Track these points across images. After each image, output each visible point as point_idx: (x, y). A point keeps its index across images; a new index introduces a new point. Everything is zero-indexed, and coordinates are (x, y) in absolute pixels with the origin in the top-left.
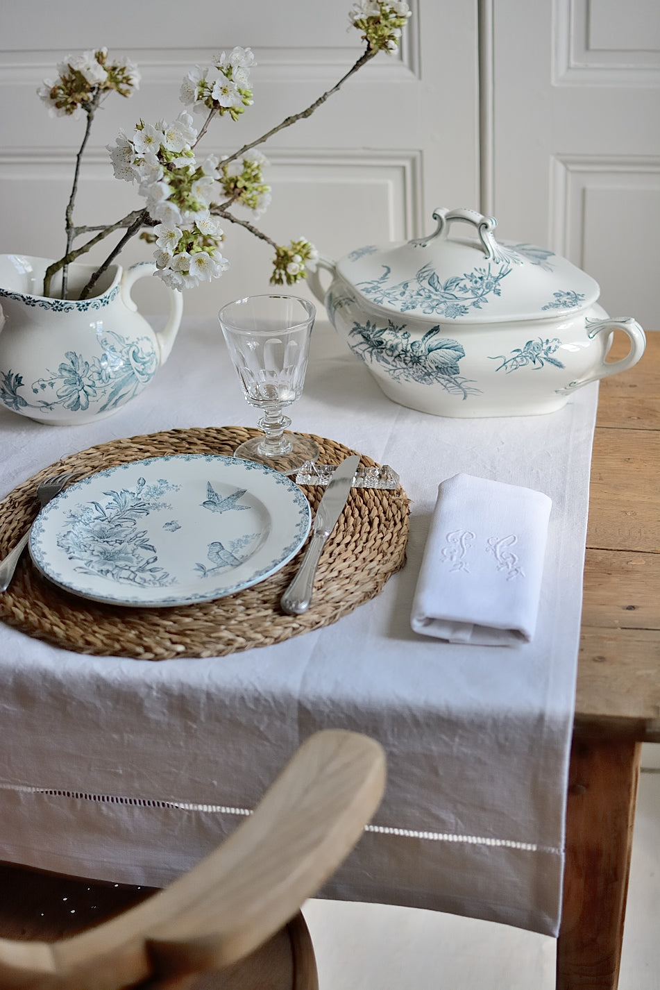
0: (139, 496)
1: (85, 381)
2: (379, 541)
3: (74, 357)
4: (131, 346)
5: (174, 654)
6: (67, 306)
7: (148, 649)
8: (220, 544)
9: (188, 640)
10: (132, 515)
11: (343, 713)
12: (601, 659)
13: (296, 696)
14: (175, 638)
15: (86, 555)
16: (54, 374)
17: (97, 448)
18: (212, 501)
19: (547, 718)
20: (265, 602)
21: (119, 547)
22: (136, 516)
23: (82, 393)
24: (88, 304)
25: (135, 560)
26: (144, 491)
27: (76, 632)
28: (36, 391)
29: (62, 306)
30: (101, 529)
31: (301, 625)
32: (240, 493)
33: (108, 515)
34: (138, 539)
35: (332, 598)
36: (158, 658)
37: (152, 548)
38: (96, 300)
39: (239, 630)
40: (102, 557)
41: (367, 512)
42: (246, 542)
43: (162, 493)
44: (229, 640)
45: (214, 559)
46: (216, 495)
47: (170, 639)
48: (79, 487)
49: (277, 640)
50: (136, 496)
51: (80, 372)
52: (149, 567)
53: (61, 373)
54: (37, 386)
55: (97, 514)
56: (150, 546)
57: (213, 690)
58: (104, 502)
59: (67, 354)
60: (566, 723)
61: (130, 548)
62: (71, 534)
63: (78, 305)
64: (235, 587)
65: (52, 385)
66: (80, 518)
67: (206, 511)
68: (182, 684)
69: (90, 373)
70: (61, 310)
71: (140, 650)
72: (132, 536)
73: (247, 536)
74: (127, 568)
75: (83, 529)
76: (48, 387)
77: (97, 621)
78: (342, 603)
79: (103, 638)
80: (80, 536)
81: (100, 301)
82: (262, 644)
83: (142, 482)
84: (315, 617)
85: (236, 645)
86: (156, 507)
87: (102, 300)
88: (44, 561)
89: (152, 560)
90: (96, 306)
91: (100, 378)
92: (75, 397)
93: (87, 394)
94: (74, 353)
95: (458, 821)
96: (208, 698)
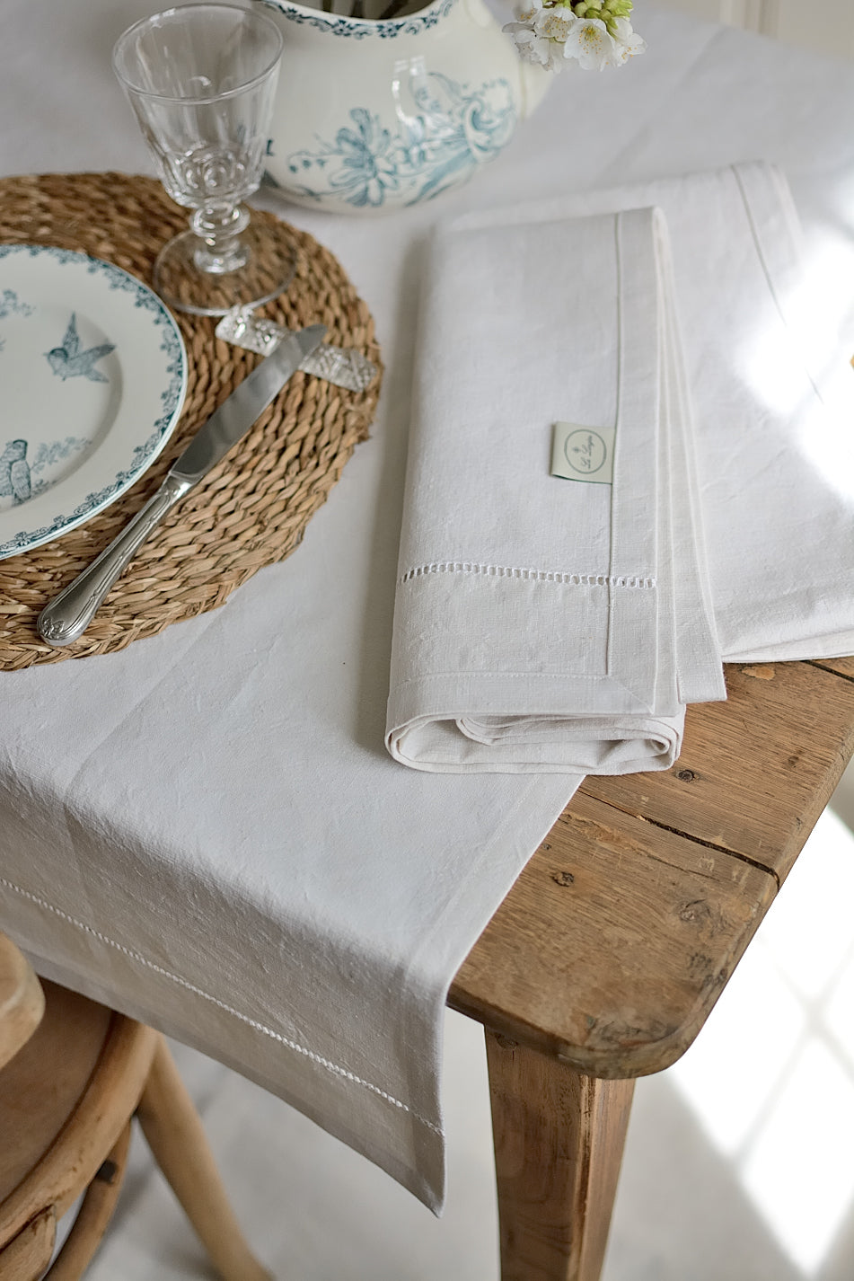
1: (381, 163)
3: (364, 119)
4: (469, 100)
6: (360, 29)
16: (326, 145)
23: (373, 183)
24: (398, 27)
28: (293, 169)
29: (351, 29)
38: (414, 19)
46: (77, 340)
51: (373, 148)
53: (339, 144)
54: (296, 162)
59: (353, 113)
63: (381, 27)
65: (322, 163)
69: (390, 150)
70: (348, 35)
76: (315, 167)
81: (421, 21)
87: (424, 20)
90: (414, 30)
91: (408, 160)
92: (360, 187)
93: (382, 185)
94: (366, 112)
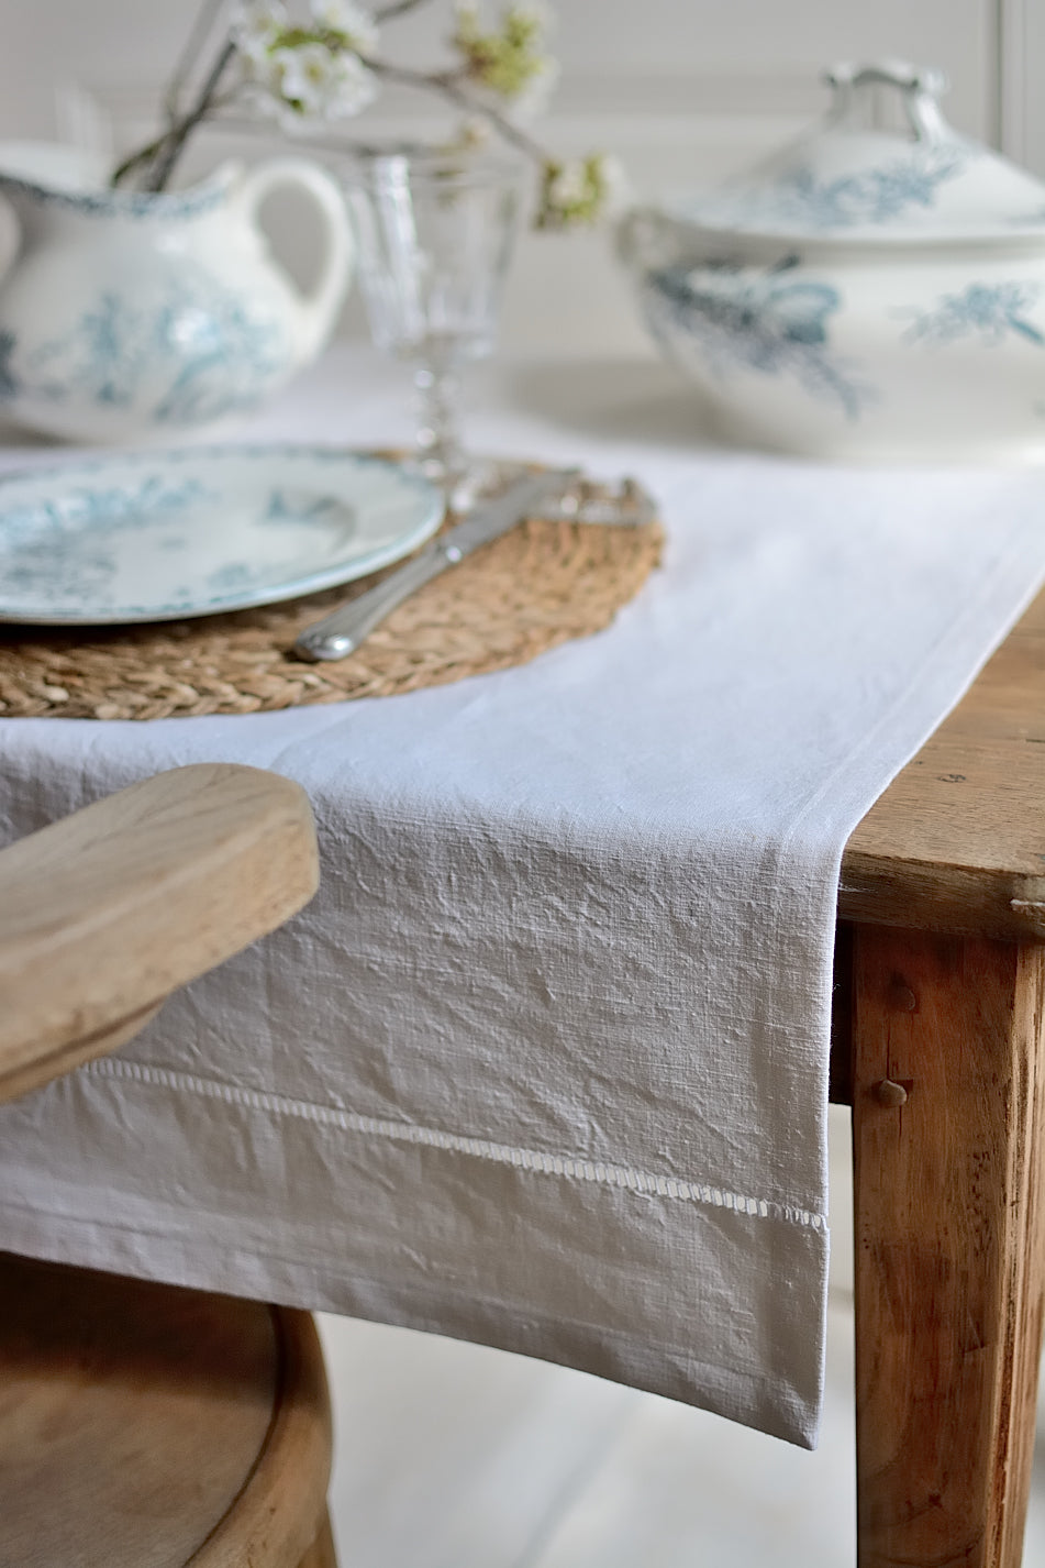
3: (113, 304)
5: (45, 705)
9: (78, 682)
11: (347, 832)
12: (957, 778)
14: (53, 677)
19: (781, 860)
31: (324, 683)
36: (11, 711)
44: (162, 688)
47: (45, 679)
49: (267, 705)
57: (95, 772)
58: (69, 505)
60: (825, 870)
68: (38, 756)
82: (233, 708)
84: (361, 672)
85: (174, 699)
86: (162, 520)
92: (103, 380)
94: (115, 297)
95: (596, 1126)
96: (84, 790)
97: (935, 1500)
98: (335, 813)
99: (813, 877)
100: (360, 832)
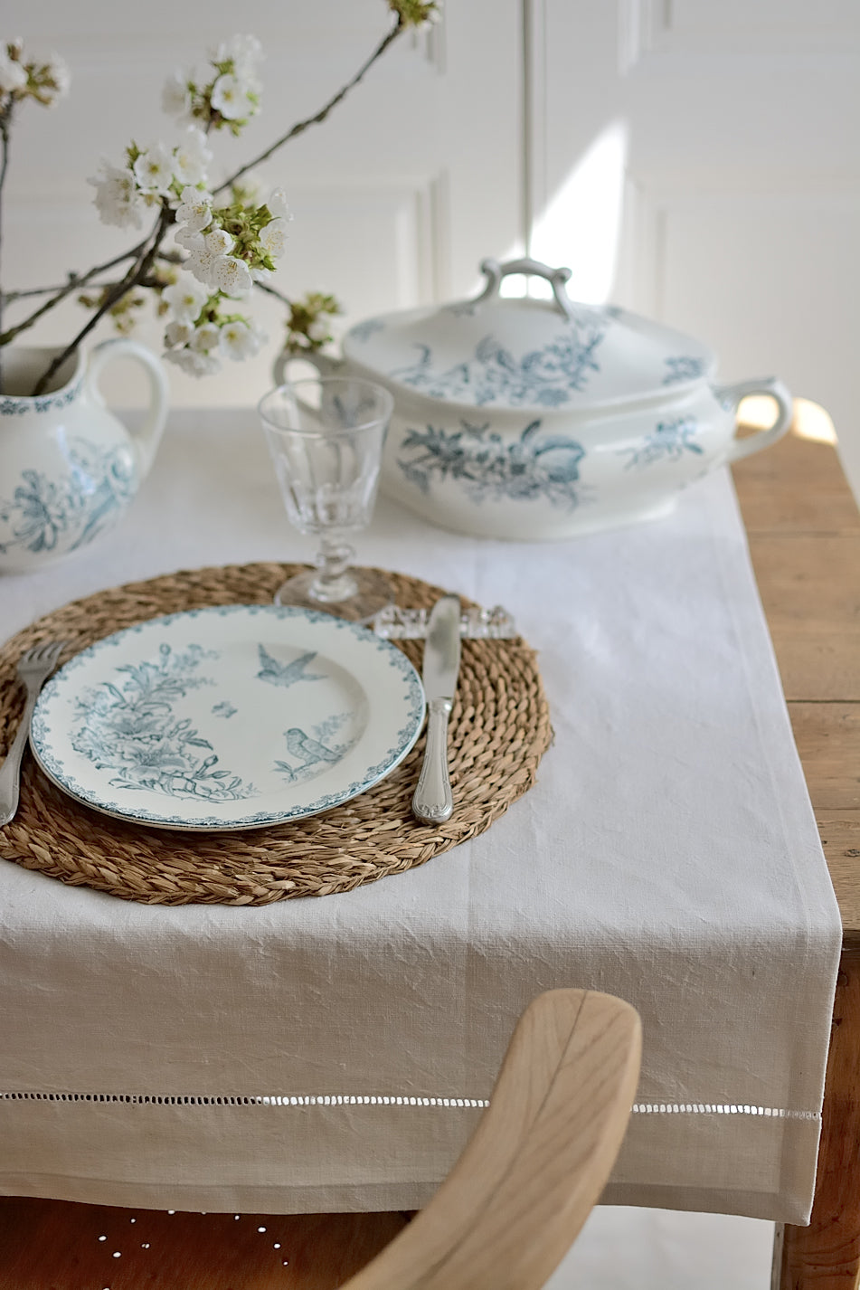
0: (166, 670)
1: (52, 510)
2: (514, 713)
3: (34, 478)
4: (108, 456)
5: (281, 893)
6: (22, 406)
7: (243, 890)
8: (300, 731)
9: (297, 873)
10: (162, 698)
11: (531, 957)
13: (465, 938)
14: (279, 871)
15: (115, 760)
16: (8, 502)
17: (78, 603)
18: (269, 670)
19: (808, 940)
20: (385, 810)
21: (158, 745)
22: (168, 698)
23: (48, 528)
24: (49, 403)
25: (187, 763)
26: (172, 660)
27: (135, 874)
29: (16, 406)
30: (124, 720)
31: (445, 839)
32: (308, 657)
33: (128, 700)
34: (180, 732)
35: (477, 797)
36: (258, 901)
37: (205, 744)
38: (59, 395)
39: (363, 852)
40: (137, 760)
41: (484, 673)
42: (336, 726)
43: (195, 663)
44: (354, 867)
45: (299, 753)
46: (274, 661)
47: (272, 873)
48: (81, 663)
49: (417, 862)
50: (160, 670)
51: (44, 498)
52: (210, 771)
53: (17, 500)
55: (113, 700)
56: (202, 740)
57: (346, 940)
58: (120, 681)
59: (24, 475)
60: (834, 943)
61: (174, 745)
62: (87, 732)
63: (36, 403)
64: (349, 793)
65: (7, 517)
66: (92, 708)
67: (266, 686)
68: (302, 935)
69: (57, 499)
70: (13, 411)
71: (232, 892)
72: (172, 727)
73: (334, 718)
74: (179, 775)
75: (99, 722)
77: (159, 854)
78: (492, 803)
79: (176, 879)
80: (99, 734)
81: (63, 397)
82: (399, 870)
83: (165, 650)
84: (462, 826)
85: (365, 874)
86: (193, 683)
87: (66, 396)
88: (64, 774)
89: (210, 761)
90: (59, 404)
91: (72, 505)
92: (37, 534)
93: (55, 528)
94: (34, 473)
95: (682, 1085)
96: (338, 952)
97: (835, 1220)
98: (522, 947)
99: (827, 947)
100: (540, 955)
